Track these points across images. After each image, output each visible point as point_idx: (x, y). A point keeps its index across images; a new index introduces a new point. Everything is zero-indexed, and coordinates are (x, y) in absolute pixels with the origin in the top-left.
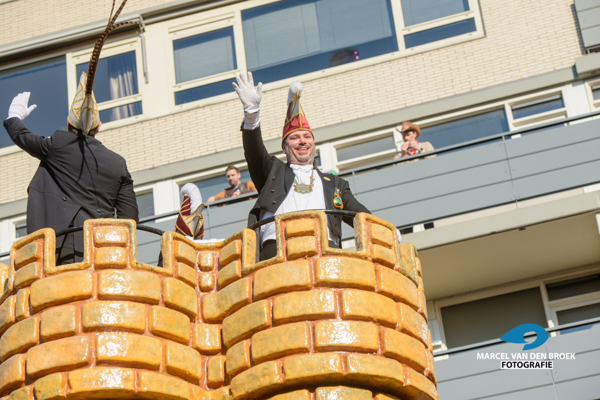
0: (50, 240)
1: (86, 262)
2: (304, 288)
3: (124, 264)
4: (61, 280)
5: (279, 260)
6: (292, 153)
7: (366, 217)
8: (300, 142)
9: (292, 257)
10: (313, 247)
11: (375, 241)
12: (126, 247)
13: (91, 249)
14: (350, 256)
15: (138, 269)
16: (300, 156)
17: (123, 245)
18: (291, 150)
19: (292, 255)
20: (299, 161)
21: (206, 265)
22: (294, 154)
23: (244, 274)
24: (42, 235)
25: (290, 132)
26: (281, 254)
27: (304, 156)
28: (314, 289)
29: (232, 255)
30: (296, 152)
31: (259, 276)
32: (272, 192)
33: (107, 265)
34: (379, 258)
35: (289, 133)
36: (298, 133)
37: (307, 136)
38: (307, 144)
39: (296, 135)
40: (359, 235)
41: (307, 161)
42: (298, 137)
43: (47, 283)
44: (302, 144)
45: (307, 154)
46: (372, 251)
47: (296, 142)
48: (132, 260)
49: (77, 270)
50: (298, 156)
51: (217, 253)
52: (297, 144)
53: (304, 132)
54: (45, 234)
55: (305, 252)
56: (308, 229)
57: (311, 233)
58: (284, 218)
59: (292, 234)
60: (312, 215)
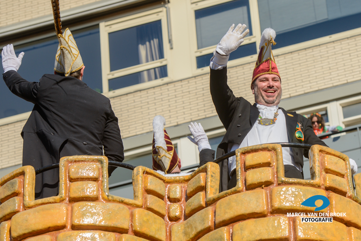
0: (29, 177)
1: (61, 196)
2: (261, 215)
3: (96, 197)
4: (38, 212)
5: (238, 190)
6: (260, 94)
7: (319, 149)
8: (268, 85)
9: (250, 187)
10: (270, 177)
11: (328, 171)
12: (98, 181)
13: (66, 184)
14: (304, 185)
15: (109, 201)
16: (267, 98)
17: (95, 180)
18: (260, 91)
19: (250, 185)
20: (266, 102)
21: (174, 197)
22: (262, 96)
23: (208, 204)
24: (22, 172)
25: (260, 74)
26: (240, 184)
27: (271, 99)
28: (270, 216)
29: (198, 187)
30: (264, 94)
31: (220, 205)
32: (238, 127)
33: (80, 198)
34: (332, 186)
35: (258, 75)
36: (267, 76)
37: (275, 79)
38: (275, 87)
39: (265, 78)
40: (313, 165)
41: (274, 103)
42: (267, 80)
43: (25, 216)
44: (270, 87)
45: (273, 96)
46: (325, 180)
47: (265, 84)
48: (104, 193)
49: (53, 203)
50: (265, 98)
51: (185, 185)
52: (265, 86)
53: (273, 76)
54: (25, 171)
55: (262, 182)
56: (265, 161)
57: (268, 165)
58: (243, 152)
59: (250, 166)
60: (269, 148)
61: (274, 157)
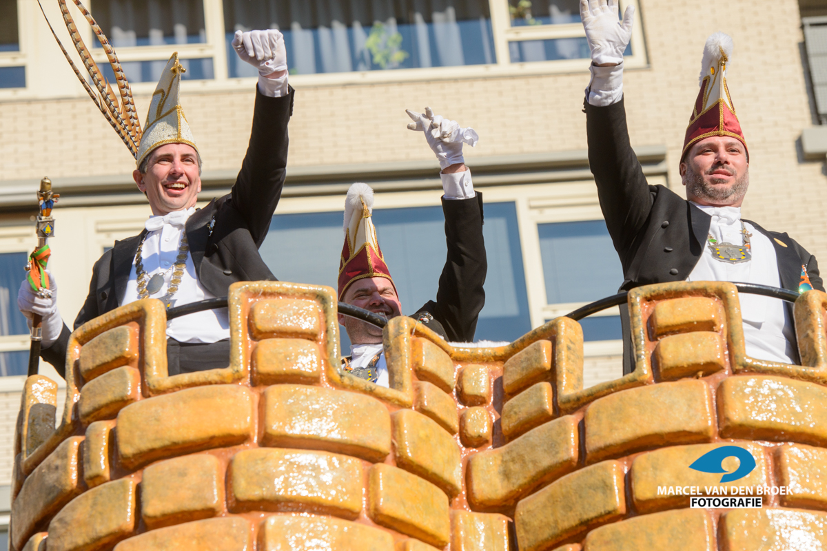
0: (156, 323)
1: (235, 368)
3: (315, 375)
5: (640, 379)
9: (668, 375)
10: (716, 354)
12: (317, 340)
13: (245, 343)
14: (793, 378)
15: (344, 387)
17: (311, 336)
19: (671, 369)
21: (475, 392)
23: (561, 410)
24: (141, 310)
25: (699, 137)
26: (645, 367)
28: (719, 441)
29: (534, 372)
31: (598, 412)
32: (666, 251)
33: (280, 375)
35: (696, 139)
36: (714, 140)
37: (734, 147)
43: (153, 408)
48: (332, 368)
49: (217, 383)
51: (498, 368)
52: (710, 163)
53: (728, 139)
54: (147, 309)
55: (698, 365)
56: (704, 318)
57: (709, 326)
58: (648, 296)
59: (667, 327)
60: (709, 291)
61: (721, 310)
